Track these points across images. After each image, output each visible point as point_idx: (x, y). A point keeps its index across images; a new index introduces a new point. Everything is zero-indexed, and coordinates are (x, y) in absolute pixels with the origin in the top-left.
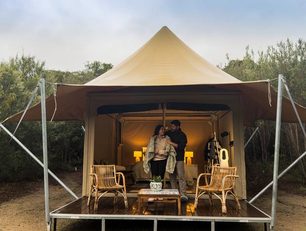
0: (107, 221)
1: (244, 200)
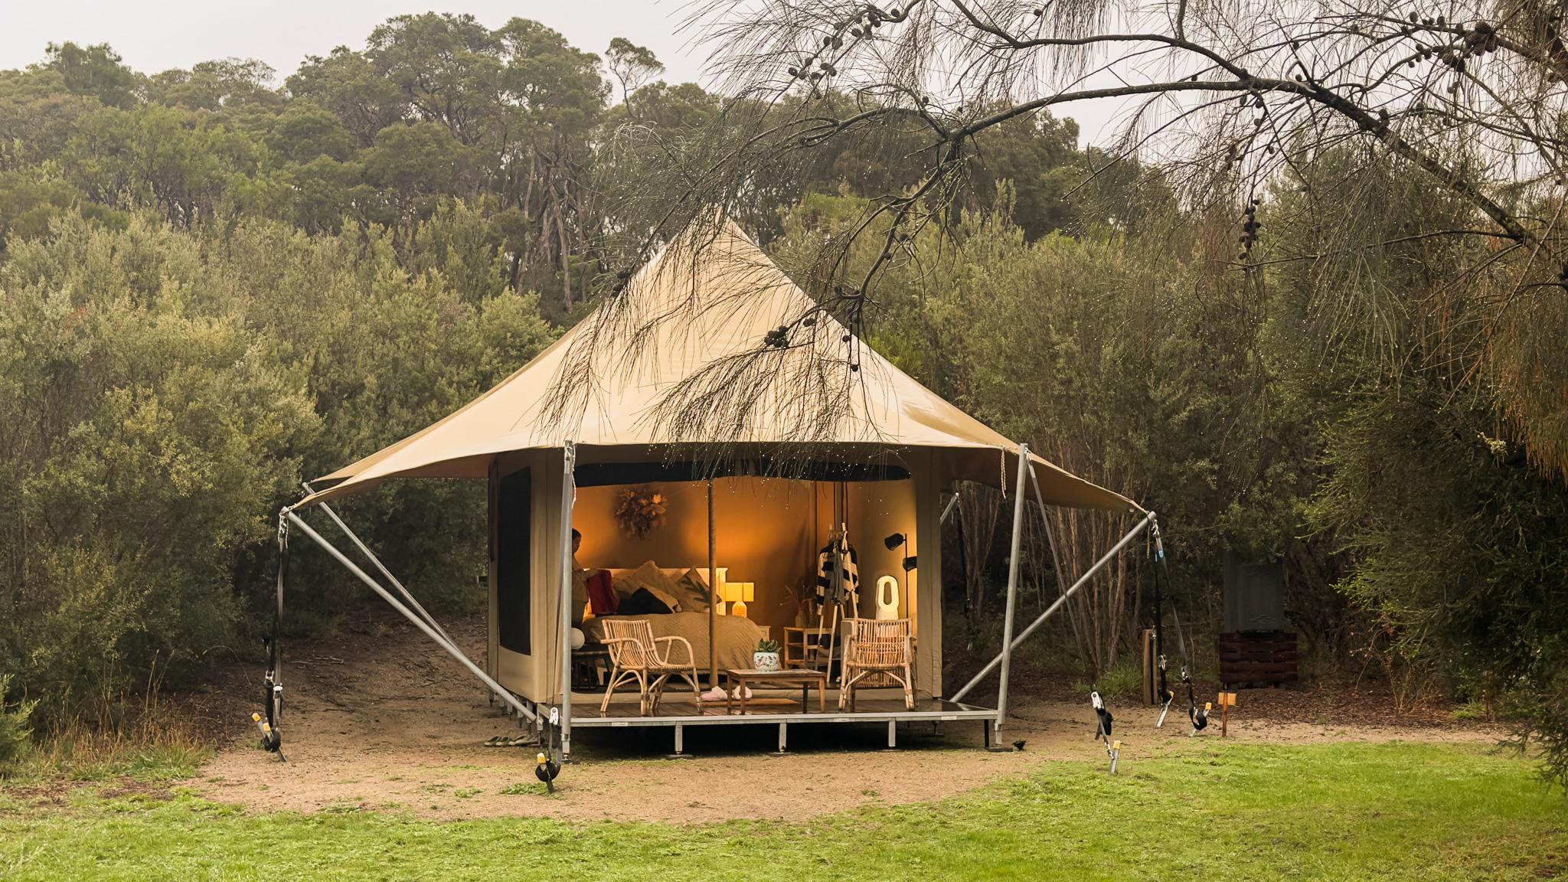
0: (687, 729)
1: (935, 699)
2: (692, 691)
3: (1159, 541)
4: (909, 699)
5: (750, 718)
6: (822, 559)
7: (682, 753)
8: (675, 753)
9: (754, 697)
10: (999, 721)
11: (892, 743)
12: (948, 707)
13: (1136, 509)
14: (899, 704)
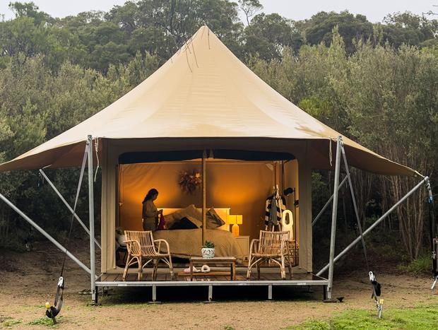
1: (309, 273)
2: (168, 267)
3: (430, 192)
4: (283, 274)
5: (195, 282)
6: (268, 203)
7: (156, 301)
8: (152, 301)
9: (211, 271)
10: (329, 286)
11: (270, 297)
12: (315, 278)
13: (418, 175)
14: (277, 276)
